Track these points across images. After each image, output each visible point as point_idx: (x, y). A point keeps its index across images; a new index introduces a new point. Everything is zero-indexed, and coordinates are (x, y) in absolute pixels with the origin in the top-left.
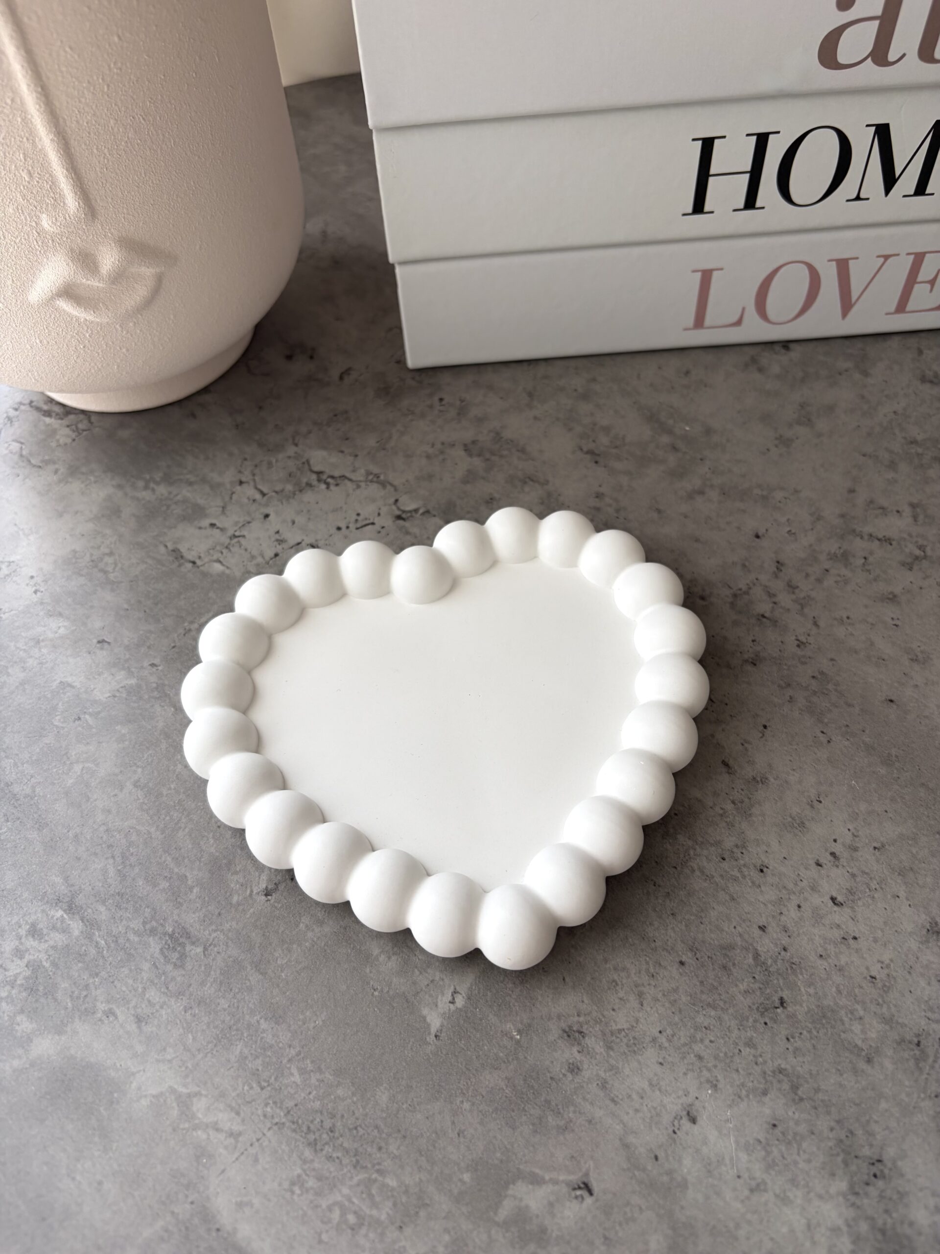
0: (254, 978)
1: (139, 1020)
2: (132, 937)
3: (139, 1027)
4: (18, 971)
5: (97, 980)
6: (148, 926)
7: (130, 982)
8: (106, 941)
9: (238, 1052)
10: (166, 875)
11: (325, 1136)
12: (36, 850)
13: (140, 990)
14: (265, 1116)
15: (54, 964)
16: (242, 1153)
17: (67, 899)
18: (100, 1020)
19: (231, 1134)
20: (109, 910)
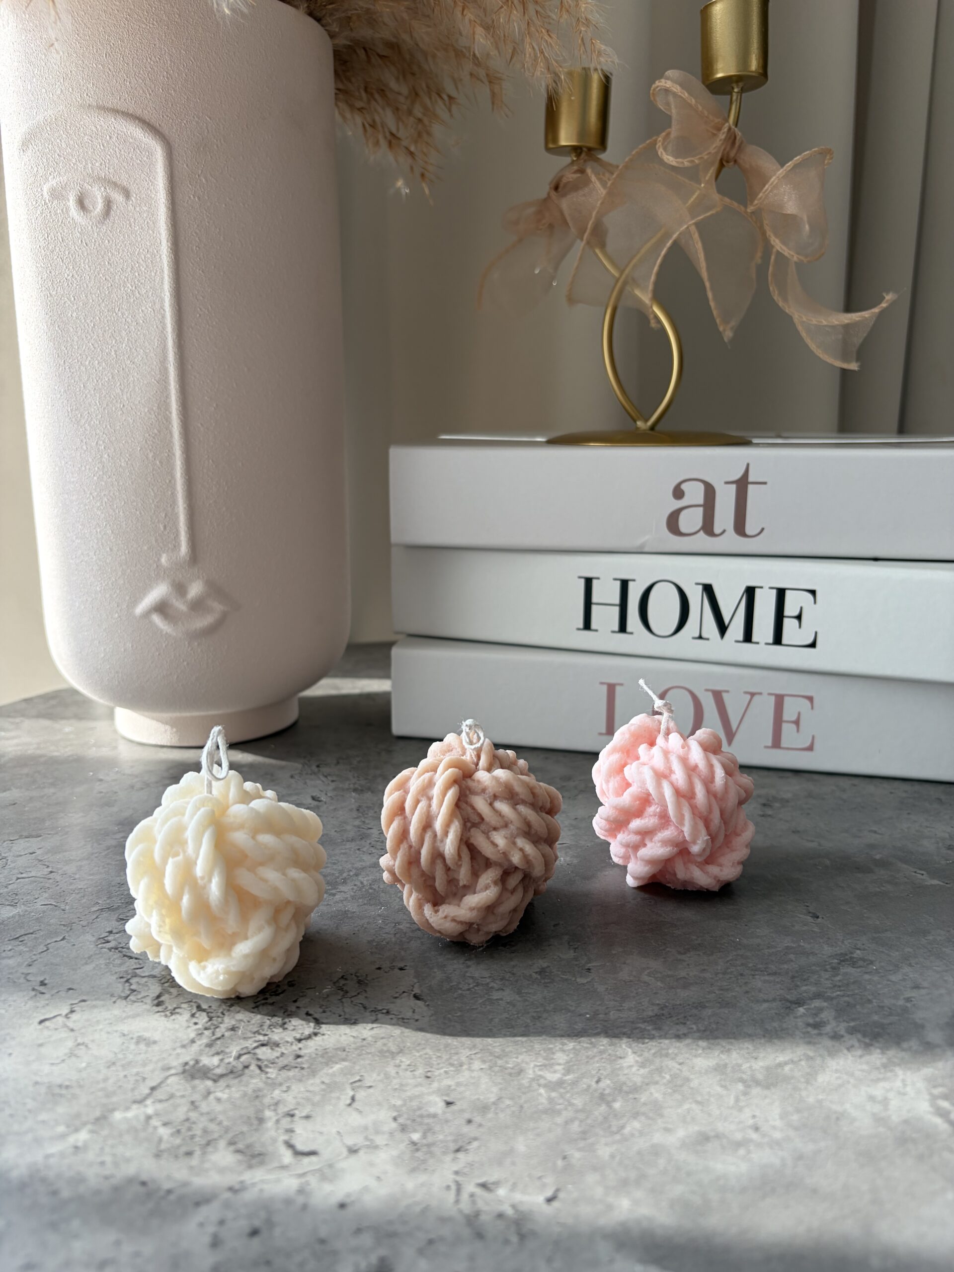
0: (888, 934)
1: (917, 987)
2: (838, 978)
3: (924, 988)
4: (855, 1040)
5: (874, 1001)
6: (829, 970)
7: (879, 986)
8: (838, 991)
10: (782, 954)
12: (727, 1012)
13: (889, 983)
15: (853, 1020)
17: (789, 1004)
18: (913, 1005)
20: (806, 985)
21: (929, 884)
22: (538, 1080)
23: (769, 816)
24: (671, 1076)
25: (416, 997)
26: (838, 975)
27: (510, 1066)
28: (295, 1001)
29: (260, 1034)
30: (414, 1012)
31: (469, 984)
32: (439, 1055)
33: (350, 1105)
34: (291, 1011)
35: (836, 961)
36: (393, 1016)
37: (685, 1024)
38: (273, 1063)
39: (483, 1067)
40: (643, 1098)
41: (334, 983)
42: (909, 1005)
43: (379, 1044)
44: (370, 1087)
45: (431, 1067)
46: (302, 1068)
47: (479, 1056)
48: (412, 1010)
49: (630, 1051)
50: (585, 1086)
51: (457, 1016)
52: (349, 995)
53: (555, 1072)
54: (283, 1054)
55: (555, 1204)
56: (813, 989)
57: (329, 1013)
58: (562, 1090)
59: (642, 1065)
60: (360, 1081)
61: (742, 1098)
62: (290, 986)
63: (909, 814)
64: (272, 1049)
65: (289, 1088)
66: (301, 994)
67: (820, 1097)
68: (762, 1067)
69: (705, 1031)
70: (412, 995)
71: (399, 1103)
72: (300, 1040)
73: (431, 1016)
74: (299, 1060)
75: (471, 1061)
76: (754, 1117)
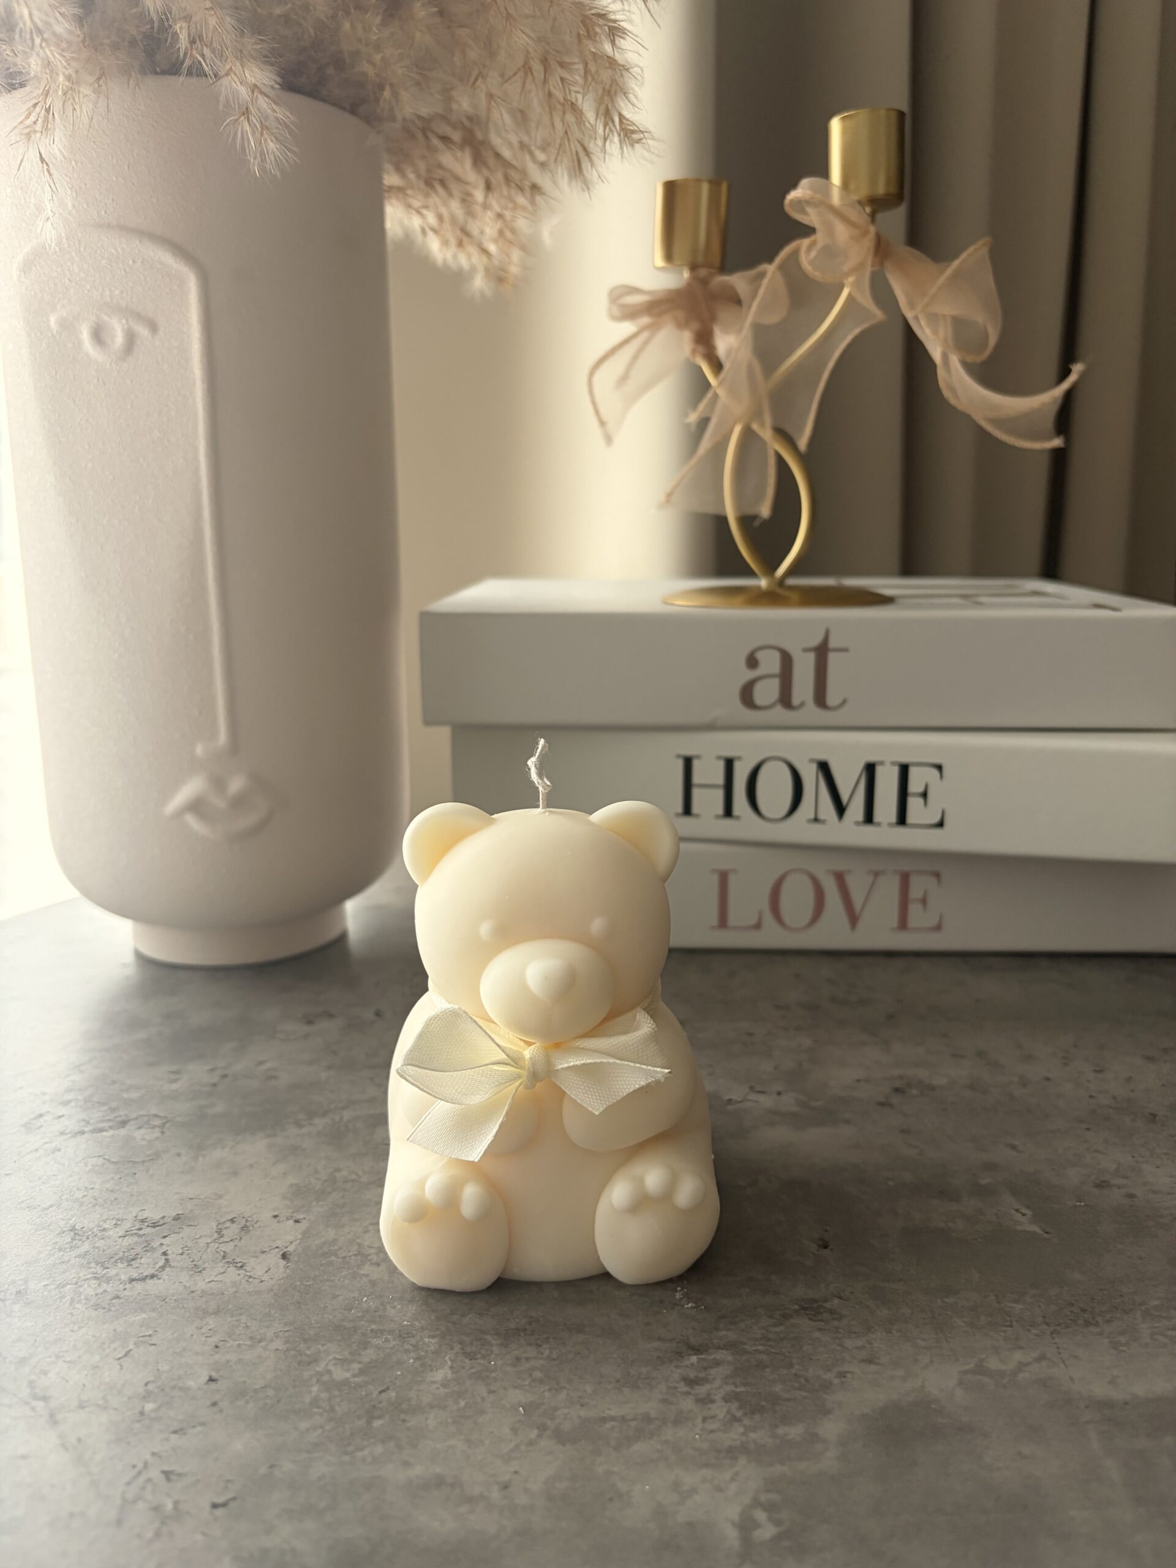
0: (898, 1285)
1: (870, 1361)
2: (777, 1329)
3: (877, 1364)
4: (725, 1410)
5: (797, 1367)
7: (822, 1349)
8: (761, 1345)
9: (963, 1324)
11: (1086, 1316)
12: (601, 1342)
13: (838, 1348)
14: (1038, 1336)
15: (745, 1385)
16: (1063, 1362)
17: (684, 1349)
18: (843, 1383)
19: (1038, 1360)
20: (729, 1330)
21: (1019, 1228)
22: (322, 1375)
23: (890, 1105)
24: (467, 1403)
25: (284, 1256)
26: (781, 1324)
27: (308, 1352)
28: (165, 1237)
29: (102, 1266)
30: (266, 1272)
31: (350, 1252)
32: (249, 1324)
33: (119, 1359)
34: (152, 1247)
35: (797, 1307)
36: (244, 1272)
37: (538, 1346)
38: (87, 1299)
39: (280, 1348)
40: (413, 1422)
41: (219, 1224)
42: (836, 1381)
43: (204, 1300)
44: (155, 1345)
45: (230, 1337)
46: (110, 1310)
47: (286, 1334)
48: (267, 1269)
49: (449, 1363)
50: (364, 1393)
51: (306, 1285)
52: (222, 1240)
53: (348, 1370)
54: (105, 1291)
55: (219, 1512)
56: (732, 1336)
57: (184, 1257)
58: (336, 1393)
59: (444, 1386)
60: (150, 1336)
61: (523, 1448)
62: (174, 1220)
63: (1088, 1129)
64: (99, 1284)
65: (80, 1328)
66: (177, 1230)
67: (615, 1469)
68: (580, 1417)
69: (554, 1359)
70: (282, 1252)
71: (166, 1367)
72: (132, 1280)
73: (280, 1280)
74: (114, 1301)
75: (275, 1338)
76: (516, 1472)
